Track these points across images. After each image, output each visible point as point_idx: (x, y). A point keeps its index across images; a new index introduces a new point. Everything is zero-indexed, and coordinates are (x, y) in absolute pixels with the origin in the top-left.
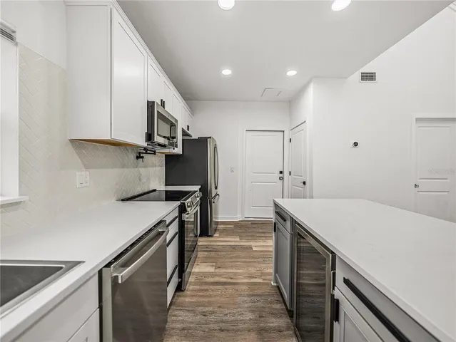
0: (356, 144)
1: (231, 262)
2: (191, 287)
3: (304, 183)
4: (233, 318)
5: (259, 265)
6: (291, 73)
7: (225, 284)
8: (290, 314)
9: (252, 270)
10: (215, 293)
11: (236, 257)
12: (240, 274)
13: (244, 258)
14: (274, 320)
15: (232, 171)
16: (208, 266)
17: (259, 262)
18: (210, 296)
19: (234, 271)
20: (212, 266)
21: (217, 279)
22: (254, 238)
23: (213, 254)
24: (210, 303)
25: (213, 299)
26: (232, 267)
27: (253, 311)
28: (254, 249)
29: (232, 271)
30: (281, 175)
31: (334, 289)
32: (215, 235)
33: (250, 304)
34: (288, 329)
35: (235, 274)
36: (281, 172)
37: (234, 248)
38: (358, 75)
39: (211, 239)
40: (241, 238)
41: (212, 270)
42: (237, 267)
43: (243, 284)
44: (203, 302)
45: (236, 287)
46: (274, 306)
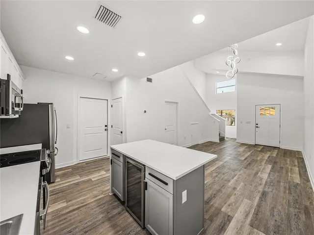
0: (145, 112)
1: (79, 194)
2: (50, 223)
3: (122, 132)
4: (91, 223)
5: (100, 188)
6: (115, 70)
7: (79, 208)
8: (123, 203)
9: (95, 192)
10: (72, 217)
11: (81, 189)
12: (88, 198)
13: (87, 188)
14: (115, 211)
15: (68, 128)
16: (59, 204)
17: (99, 186)
18: (70, 220)
19: (83, 198)
20: (64, 202)
21: (71, 208)
22: (91, 173)
23: (60, 194)
24: (72, 224)
25: (72, 221)
26: (80, 196)
27: (102, 213)
28: (93, 180)
29: (81, 199)
30: (106, 128)
31: (145, 179)
32: (56, 181)
33: (100, 210)
34: (123, 210)
35: (84, 199)
36: (106, 126)
37: (77, 185)
38: (145, 79)
39: (53, 185)
40: (81, 176)
41: (65, 205)
42: (85, 195)
43: (92, 202)
44: (65, 226)
45: (87, 206)
46: (114, 204)
